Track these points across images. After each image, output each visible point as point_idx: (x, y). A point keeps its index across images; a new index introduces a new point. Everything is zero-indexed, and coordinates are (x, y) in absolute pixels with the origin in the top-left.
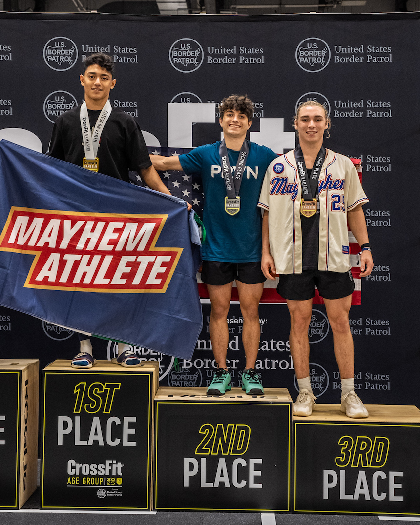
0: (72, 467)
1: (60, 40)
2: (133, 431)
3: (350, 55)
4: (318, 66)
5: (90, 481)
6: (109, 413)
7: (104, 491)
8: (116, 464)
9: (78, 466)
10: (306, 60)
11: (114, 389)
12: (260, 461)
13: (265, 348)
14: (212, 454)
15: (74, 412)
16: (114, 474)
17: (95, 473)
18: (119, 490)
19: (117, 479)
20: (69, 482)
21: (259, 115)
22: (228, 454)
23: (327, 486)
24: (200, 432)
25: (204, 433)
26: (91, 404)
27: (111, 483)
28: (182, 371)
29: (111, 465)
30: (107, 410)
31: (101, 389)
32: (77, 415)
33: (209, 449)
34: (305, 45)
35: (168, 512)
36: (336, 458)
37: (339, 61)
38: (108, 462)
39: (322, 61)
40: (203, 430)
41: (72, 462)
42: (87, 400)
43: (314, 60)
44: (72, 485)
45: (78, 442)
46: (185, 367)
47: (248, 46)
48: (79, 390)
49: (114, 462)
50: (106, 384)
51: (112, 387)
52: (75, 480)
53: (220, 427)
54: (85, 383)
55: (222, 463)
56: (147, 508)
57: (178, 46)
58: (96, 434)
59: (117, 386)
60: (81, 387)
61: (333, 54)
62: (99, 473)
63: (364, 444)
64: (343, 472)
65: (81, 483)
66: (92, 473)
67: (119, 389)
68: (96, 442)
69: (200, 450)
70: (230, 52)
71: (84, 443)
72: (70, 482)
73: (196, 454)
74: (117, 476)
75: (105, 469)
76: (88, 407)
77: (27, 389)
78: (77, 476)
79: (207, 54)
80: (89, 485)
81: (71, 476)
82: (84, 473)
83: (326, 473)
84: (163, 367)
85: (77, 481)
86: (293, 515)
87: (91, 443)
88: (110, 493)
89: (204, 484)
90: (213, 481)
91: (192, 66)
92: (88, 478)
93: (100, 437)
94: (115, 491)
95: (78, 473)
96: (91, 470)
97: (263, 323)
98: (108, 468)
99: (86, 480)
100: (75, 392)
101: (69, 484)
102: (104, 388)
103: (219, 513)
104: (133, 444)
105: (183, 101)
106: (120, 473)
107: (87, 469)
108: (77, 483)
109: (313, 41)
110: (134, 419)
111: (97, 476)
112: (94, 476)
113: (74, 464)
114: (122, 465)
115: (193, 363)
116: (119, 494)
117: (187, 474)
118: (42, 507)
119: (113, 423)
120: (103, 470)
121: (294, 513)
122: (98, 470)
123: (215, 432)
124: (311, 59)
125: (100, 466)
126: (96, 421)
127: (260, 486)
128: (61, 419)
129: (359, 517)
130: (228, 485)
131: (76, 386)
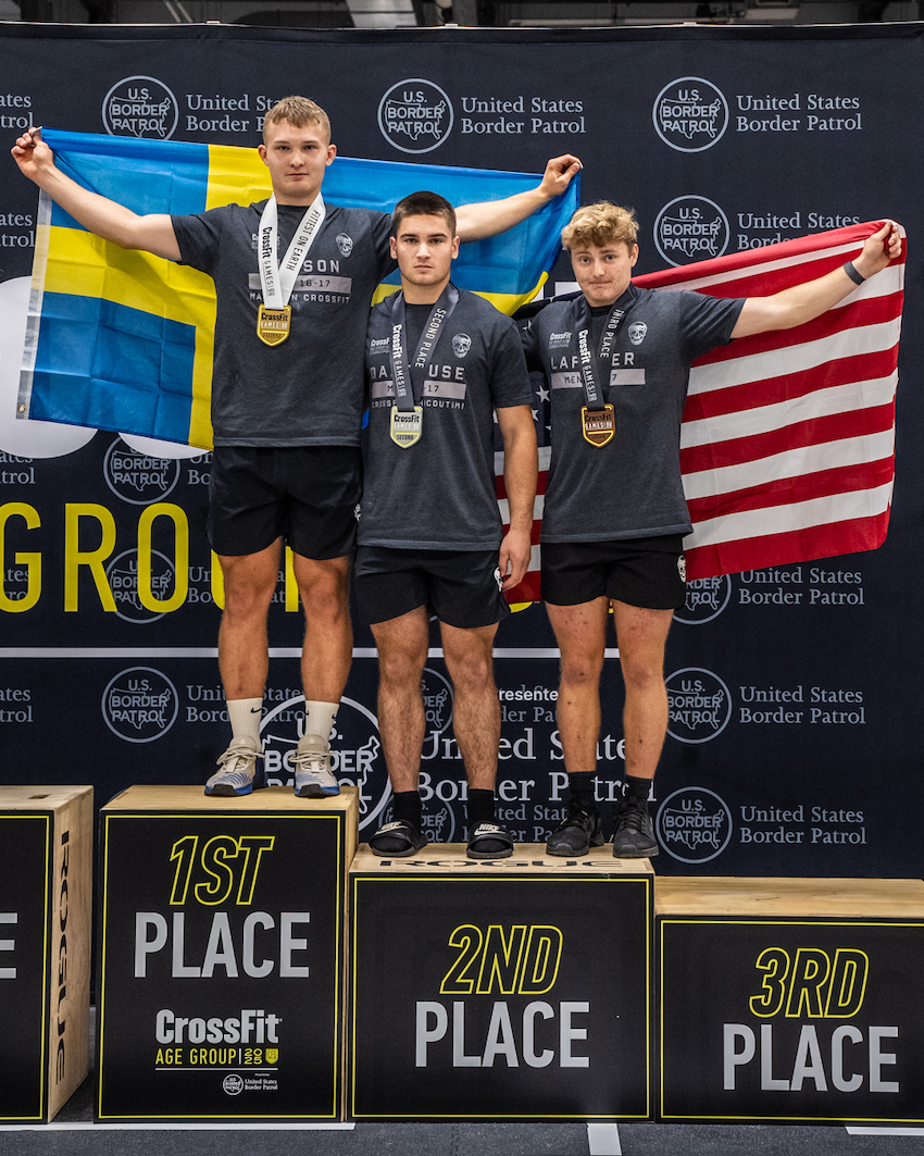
0: (168, 1026)
1: (140, 84)
2: (302, 944)
3: (770, 115)
4: (702, 138)
5: (208, 1057)
7: (238, 1080)
8: (266, 1017)
9: (181, 1023)
10: (675, 126)
11: (261, 849)
12: (584, 1007)
14: (478, 992)
15: (172, 903)
16: (260, 1039)
17: (218, 1040)
18: (273, 1076)
19: (267, 1050)
20: (159, 1059)
22: (512, 992)
23: (731, 1060)
24: (450, 944)
25: (461, 946)
26: (208, 884)
27: (252, 1061)
29: (253, 1020)
30: (245, 898)
31: (231, 849)
32: (178, 909)
33: (472, 981)
34: (672, 93)
35: (381, 1125)
36: (752, 998)
37: (747, 128)
38: (246, 1014)
39: (710, 128)
40: (457, 940)
41: (165, 1015)
42: (199, 875)
43: (693, 125)
44: (166, 1065)
45: (179, 970)
47: (550, 97)
48: (181, 853)
49: (261, 1013)
50: (241, 838)
51: (255, 845)
52: (173, 1054)
53: (495, 932)
54: (196, 838)
55: (500, 1011)
56: (334, 1116)
57: (397, 95)
58: (220, 950)
59: (267, 843)
60: (187, 846)
61: (735, 112)
62: (227, 1038)
63: (812, 965)
64: (766, 1030)
65: (186, 1062)
66: (210, 1038)
67: (271, 849)
68: (220, 969)
69: (451, 985)
70: (512, 108)
71: (194, 972)
72: (162, 1060)
73: (442, 992)
74: (267, 1044)
75: (239, 1029)
76: (202, 891)
77: (66, 852)
78: (179, 1046)
79: (459, 114)
80: (203, 1065)
81: (164, 1047)
82: (193, 1039)
83: (730, 1031)
84: (369, 798)
85: (177, 1056)
86: (658, 1127)
87: (208, 972)
88: (250, 1082)
89: (460, 1059)
90: (481, 1053)
91: (427, 139)
92: (201, 1050)
93: (228, 958)
94: (263, 1078)
95: (179, 1040)
96: (208, 1032)
98: (247, 1026)
99: (198, 1054)
100: (173, 857)
101: (160, 1065)
102: (239, 848)
103: (495, 1125)
104: (303, 972)
106: (274, 1039)
107: (200, 1029)
108: (176, 1062)
109: (689, 86)
110: (304, 918)
111: (223, 1045)
112: (217, 1046)
113: (171, 1019)
114: (277, 1021)
115: (435, 790)
116: (272, 1085)
117: (423, 1037)
118: (100, 1117)
119: (259, 926)
120: (236, 1034)
121: (660, 1121)
122: (224, 1031)
123: (484, 943)
124: (687, 125)
125: (229, 1022)
126: (221, 922)
127: (583, 1062)
128: (143, 919)
129: (804, 1128)
130: (513, 1062)
131: (175, 845)
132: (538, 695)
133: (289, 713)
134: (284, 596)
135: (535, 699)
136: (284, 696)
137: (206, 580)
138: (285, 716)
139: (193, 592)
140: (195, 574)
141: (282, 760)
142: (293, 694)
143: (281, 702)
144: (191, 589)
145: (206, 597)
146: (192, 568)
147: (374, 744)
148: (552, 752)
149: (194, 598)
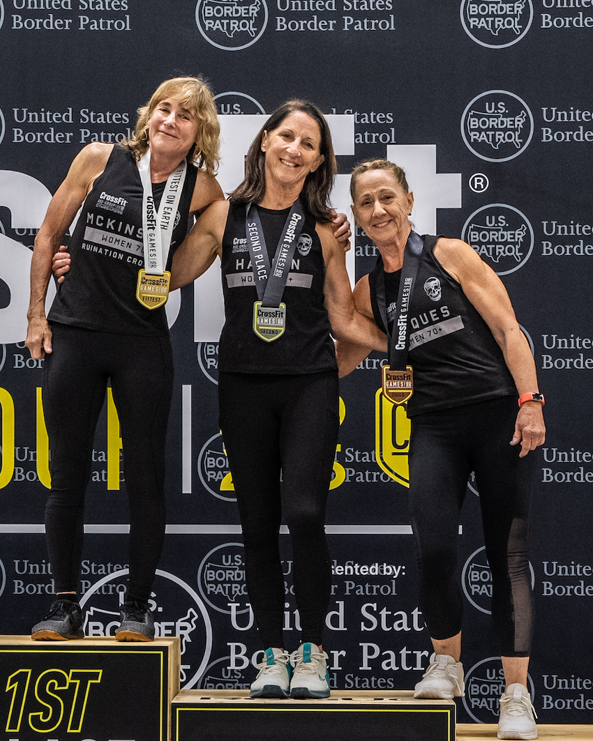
3: (573, 12)
4: (507, 35)
6: (79, 731)
10: (482, 23)
11: (89, 682)
13: (400, 625)
15: (7, 730)
21: (385, 138)
26: (41, 714)
28: (226, 675)
30: (75, 726)
31: (62, 681)
32: (14, 736)
39: (515, 25)
42: (32, 705)
43: (499, 22)
46: (233, 666)
48: (16, 685)
50: (71, 671)
51: (84, 678)
54: (30, 671)
59: (95, 676)
60: (21, 679)
61: (539, 9)
67: (99, 681)
70: (324, 6)
76: (35, 719)
79: (274, 12)
84: (188, 667)
91: (243, 37)
97: (397, 574)
100: (8, 689)
102: (69, 680)
105: (225, 110)
115: (250, 658)
124: (493, 22)
131: (10, 678)
132: (349, 570)
133: (111, 586)
134: (106, 475)
135: (346, 573)
136: (106, 571)
137: (32, 459)
138: (107, 588)
139: (19, 471)
140: (21, 453)
141: (104, 631)
142: (115, 568)
143: (103, 576)
144: (17, 468)
145: (31, 476)
146: (17, 448)
147: (192, 616)
148: (363, 623)
149: (20, 477)
